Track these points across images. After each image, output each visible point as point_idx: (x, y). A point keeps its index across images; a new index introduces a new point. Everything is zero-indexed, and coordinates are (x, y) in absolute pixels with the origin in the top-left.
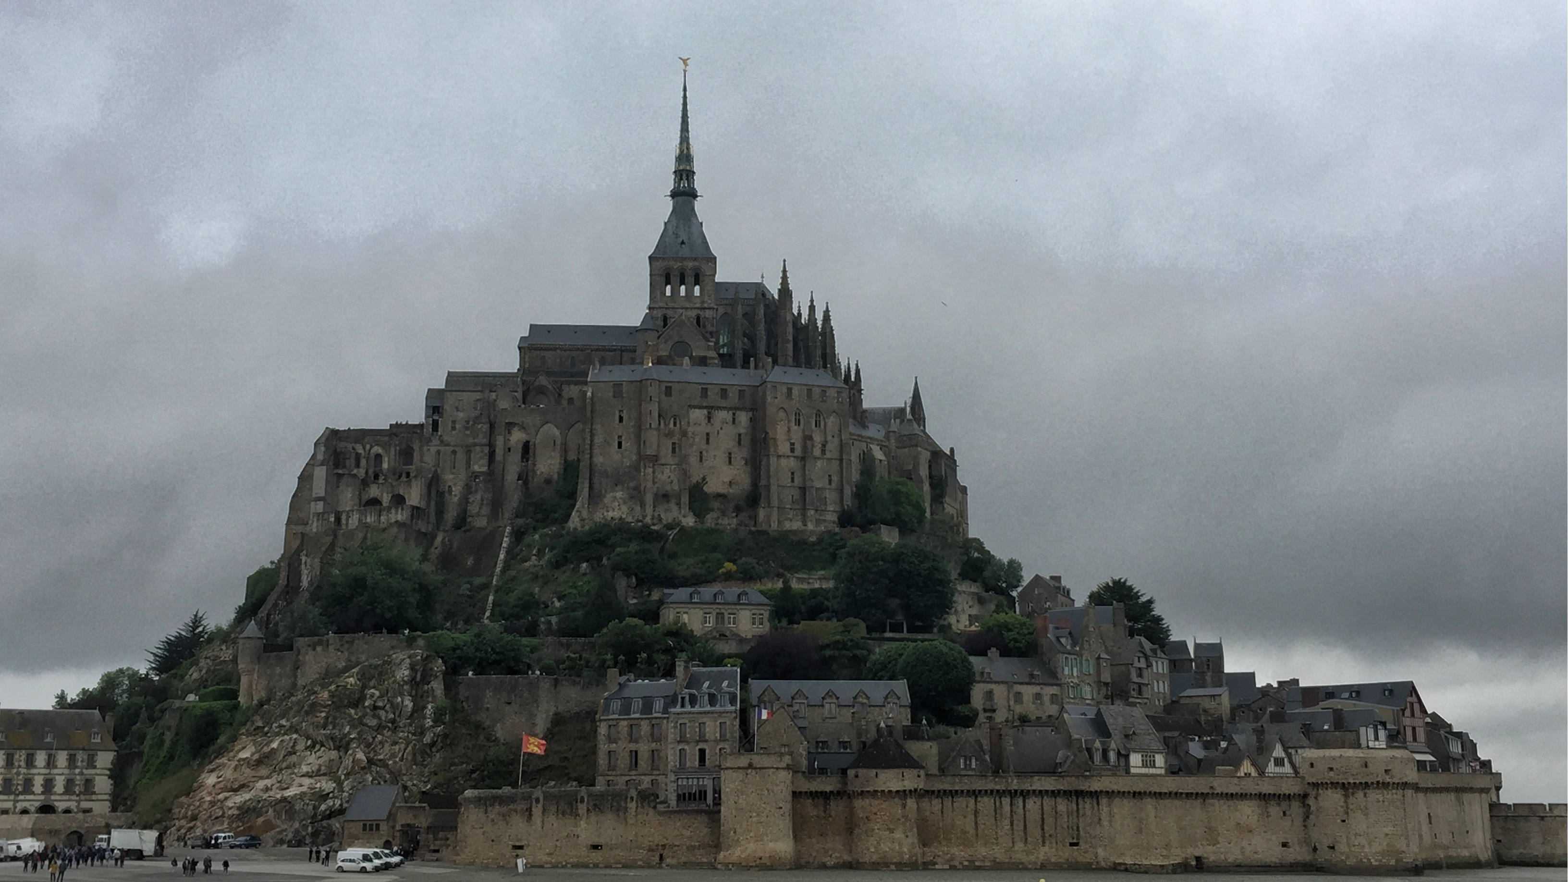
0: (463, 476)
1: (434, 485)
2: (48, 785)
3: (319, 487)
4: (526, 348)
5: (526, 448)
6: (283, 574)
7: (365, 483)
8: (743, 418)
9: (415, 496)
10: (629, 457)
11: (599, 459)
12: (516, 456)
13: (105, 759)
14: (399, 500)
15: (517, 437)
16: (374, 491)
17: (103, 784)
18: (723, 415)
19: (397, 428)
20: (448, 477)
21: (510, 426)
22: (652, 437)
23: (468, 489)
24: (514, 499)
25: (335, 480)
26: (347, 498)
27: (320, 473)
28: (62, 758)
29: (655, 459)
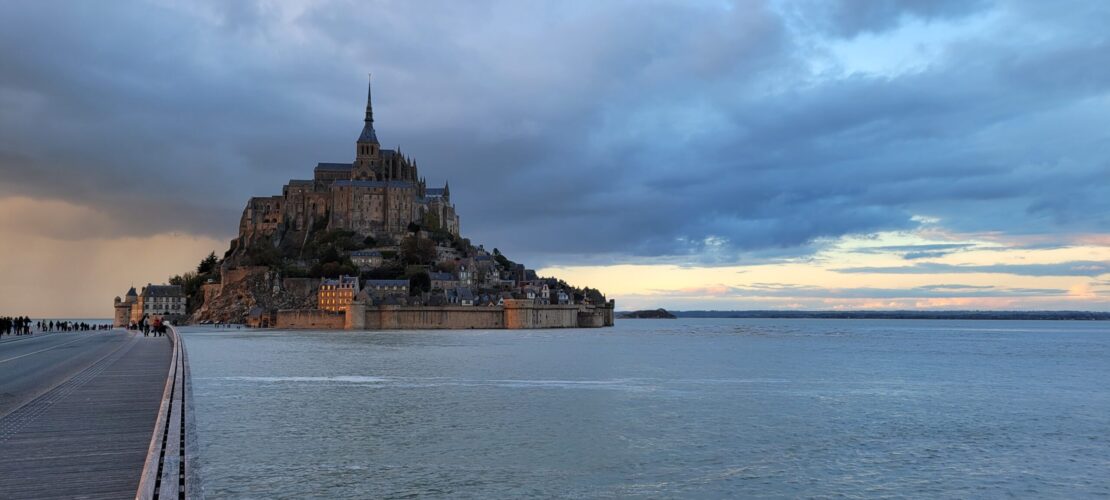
0: (295, 213)
1: (285, 215)
2: (167, 307)
3: (250, 216)
4: (317, 171)
5: (314, 205)
6: (238, 244)
7: (264, 214)
8: (381, 197)
9: (280, 219)
10: (345, 210)
11: (335, 210)
12: (311, 208)
13: (184, 300)
14: (275, 220)
15: (311, 201)
16: (267, 217)
17: (183, 307)
18: (374, 196)
19: (275, 198)
20: (290, 214)
21: (309, 198)
22: (352, 203)
23: (297, 217)
24: (311, 222)
25: (255, 214)
26: (259, 218)
27: (250, 212)
28: (171, 299)
29: (353, 210)
